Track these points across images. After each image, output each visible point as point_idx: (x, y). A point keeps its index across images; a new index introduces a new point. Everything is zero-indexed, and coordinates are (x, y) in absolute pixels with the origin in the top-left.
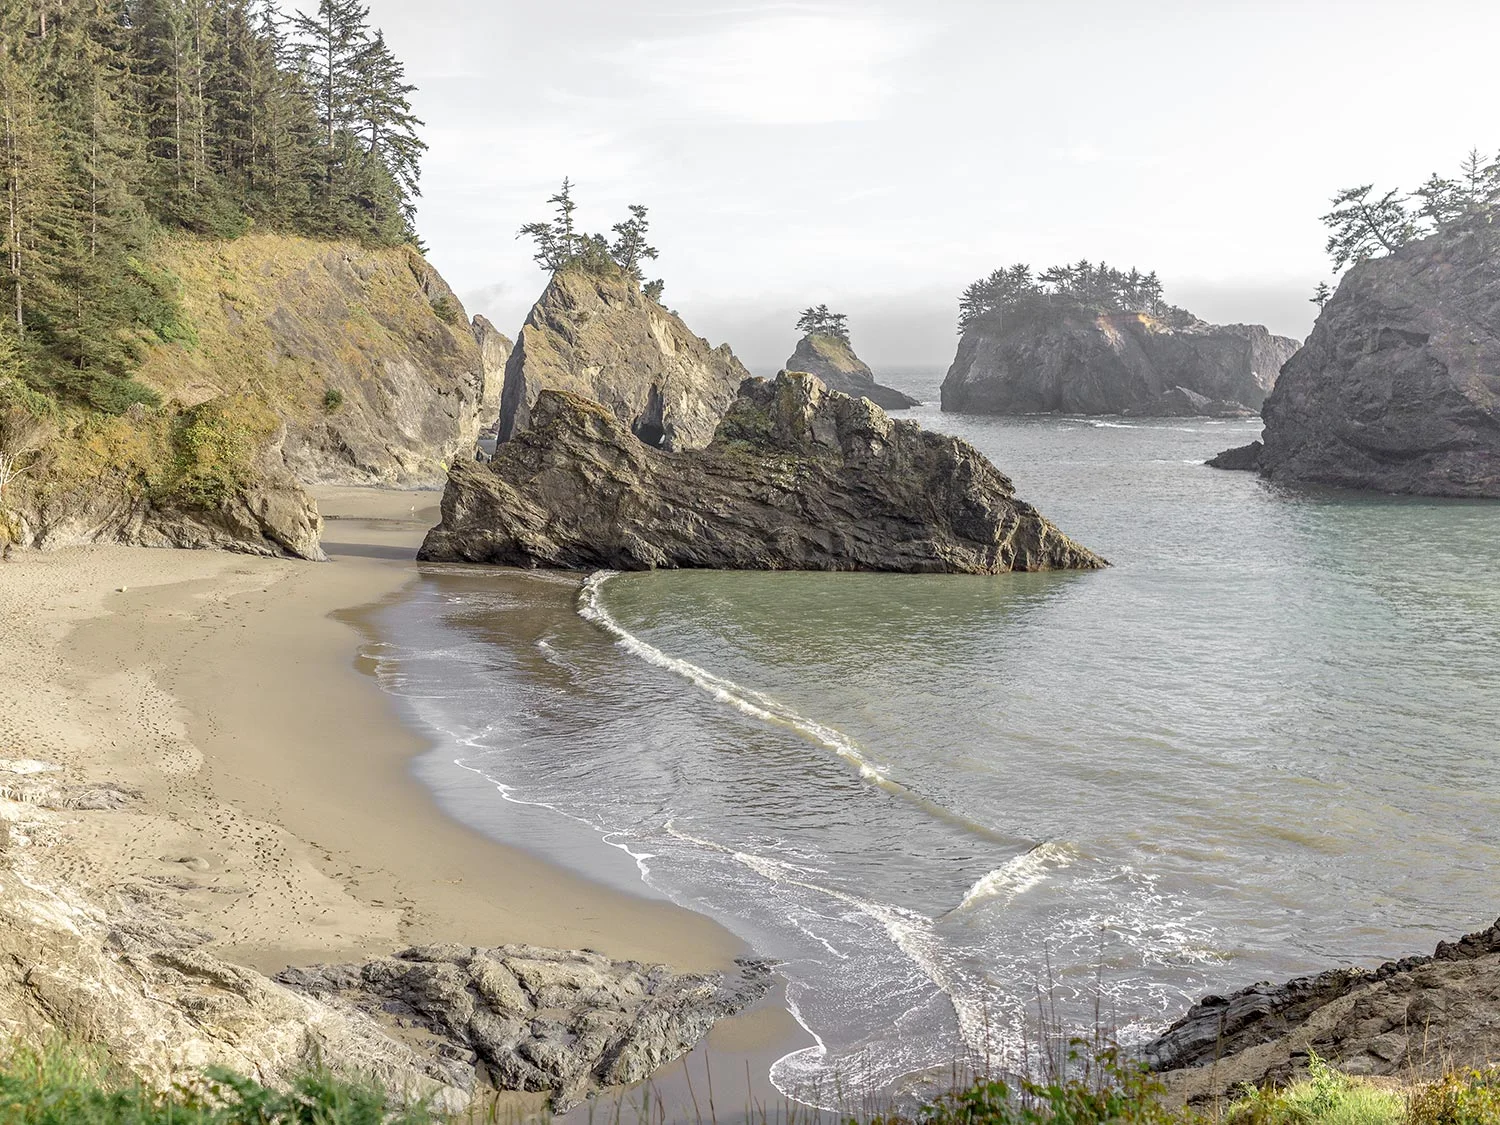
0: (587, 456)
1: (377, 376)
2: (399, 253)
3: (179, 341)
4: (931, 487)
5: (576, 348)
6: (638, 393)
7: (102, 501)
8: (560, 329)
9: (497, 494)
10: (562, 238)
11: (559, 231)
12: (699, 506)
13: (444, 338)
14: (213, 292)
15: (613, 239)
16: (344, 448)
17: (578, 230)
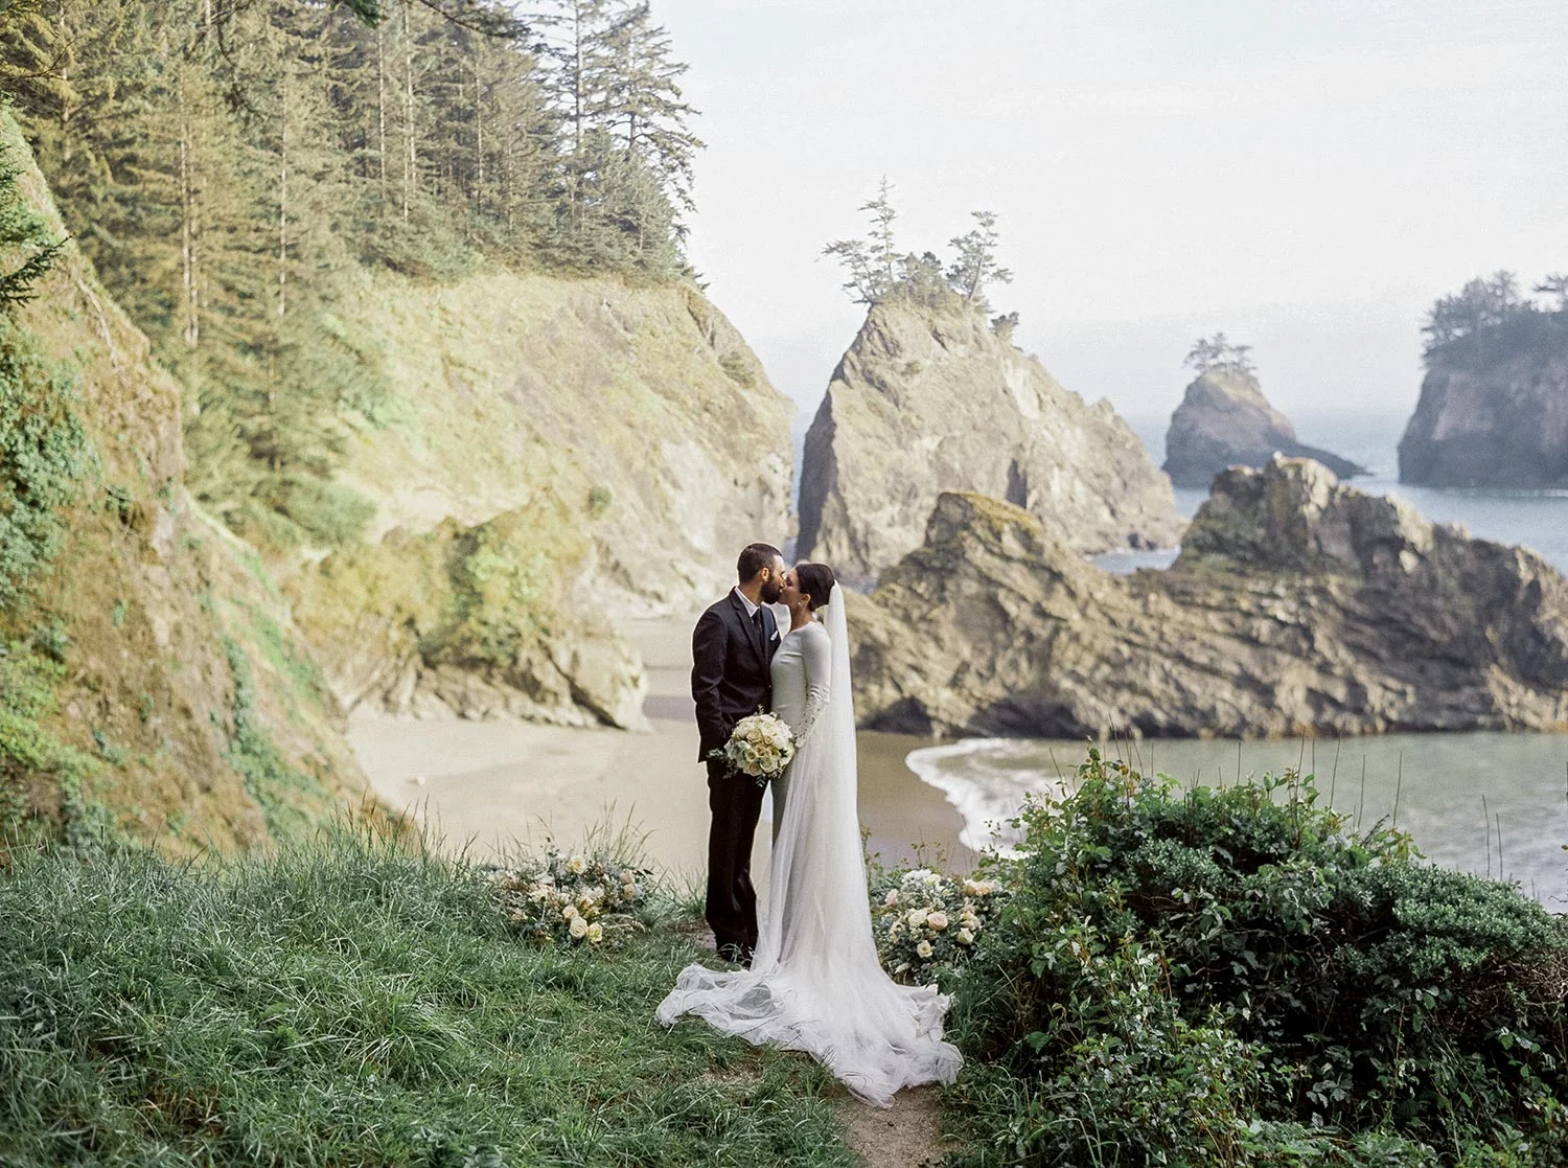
0: (1006, 581)
1: (653, 464)
2: (674, 292)
3: (392, 426)
4: (1487, 615)
5: (905, 412)
6: (993, 473)
7: (361, 659)
8: (882, 387)
9: (883, 637)
10: (880, 259)
11: (874, 249)
12: (1164, 647)
13: (739, 407)
14: (433, 356)
15: (949, 258)
16: (617, 565)
17: (902, 248)
